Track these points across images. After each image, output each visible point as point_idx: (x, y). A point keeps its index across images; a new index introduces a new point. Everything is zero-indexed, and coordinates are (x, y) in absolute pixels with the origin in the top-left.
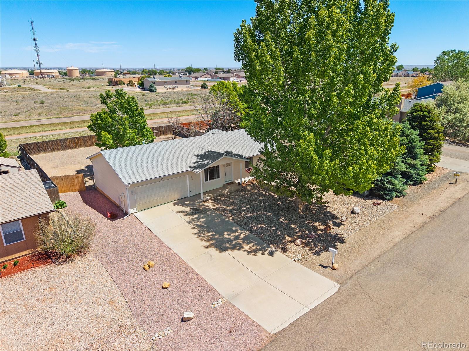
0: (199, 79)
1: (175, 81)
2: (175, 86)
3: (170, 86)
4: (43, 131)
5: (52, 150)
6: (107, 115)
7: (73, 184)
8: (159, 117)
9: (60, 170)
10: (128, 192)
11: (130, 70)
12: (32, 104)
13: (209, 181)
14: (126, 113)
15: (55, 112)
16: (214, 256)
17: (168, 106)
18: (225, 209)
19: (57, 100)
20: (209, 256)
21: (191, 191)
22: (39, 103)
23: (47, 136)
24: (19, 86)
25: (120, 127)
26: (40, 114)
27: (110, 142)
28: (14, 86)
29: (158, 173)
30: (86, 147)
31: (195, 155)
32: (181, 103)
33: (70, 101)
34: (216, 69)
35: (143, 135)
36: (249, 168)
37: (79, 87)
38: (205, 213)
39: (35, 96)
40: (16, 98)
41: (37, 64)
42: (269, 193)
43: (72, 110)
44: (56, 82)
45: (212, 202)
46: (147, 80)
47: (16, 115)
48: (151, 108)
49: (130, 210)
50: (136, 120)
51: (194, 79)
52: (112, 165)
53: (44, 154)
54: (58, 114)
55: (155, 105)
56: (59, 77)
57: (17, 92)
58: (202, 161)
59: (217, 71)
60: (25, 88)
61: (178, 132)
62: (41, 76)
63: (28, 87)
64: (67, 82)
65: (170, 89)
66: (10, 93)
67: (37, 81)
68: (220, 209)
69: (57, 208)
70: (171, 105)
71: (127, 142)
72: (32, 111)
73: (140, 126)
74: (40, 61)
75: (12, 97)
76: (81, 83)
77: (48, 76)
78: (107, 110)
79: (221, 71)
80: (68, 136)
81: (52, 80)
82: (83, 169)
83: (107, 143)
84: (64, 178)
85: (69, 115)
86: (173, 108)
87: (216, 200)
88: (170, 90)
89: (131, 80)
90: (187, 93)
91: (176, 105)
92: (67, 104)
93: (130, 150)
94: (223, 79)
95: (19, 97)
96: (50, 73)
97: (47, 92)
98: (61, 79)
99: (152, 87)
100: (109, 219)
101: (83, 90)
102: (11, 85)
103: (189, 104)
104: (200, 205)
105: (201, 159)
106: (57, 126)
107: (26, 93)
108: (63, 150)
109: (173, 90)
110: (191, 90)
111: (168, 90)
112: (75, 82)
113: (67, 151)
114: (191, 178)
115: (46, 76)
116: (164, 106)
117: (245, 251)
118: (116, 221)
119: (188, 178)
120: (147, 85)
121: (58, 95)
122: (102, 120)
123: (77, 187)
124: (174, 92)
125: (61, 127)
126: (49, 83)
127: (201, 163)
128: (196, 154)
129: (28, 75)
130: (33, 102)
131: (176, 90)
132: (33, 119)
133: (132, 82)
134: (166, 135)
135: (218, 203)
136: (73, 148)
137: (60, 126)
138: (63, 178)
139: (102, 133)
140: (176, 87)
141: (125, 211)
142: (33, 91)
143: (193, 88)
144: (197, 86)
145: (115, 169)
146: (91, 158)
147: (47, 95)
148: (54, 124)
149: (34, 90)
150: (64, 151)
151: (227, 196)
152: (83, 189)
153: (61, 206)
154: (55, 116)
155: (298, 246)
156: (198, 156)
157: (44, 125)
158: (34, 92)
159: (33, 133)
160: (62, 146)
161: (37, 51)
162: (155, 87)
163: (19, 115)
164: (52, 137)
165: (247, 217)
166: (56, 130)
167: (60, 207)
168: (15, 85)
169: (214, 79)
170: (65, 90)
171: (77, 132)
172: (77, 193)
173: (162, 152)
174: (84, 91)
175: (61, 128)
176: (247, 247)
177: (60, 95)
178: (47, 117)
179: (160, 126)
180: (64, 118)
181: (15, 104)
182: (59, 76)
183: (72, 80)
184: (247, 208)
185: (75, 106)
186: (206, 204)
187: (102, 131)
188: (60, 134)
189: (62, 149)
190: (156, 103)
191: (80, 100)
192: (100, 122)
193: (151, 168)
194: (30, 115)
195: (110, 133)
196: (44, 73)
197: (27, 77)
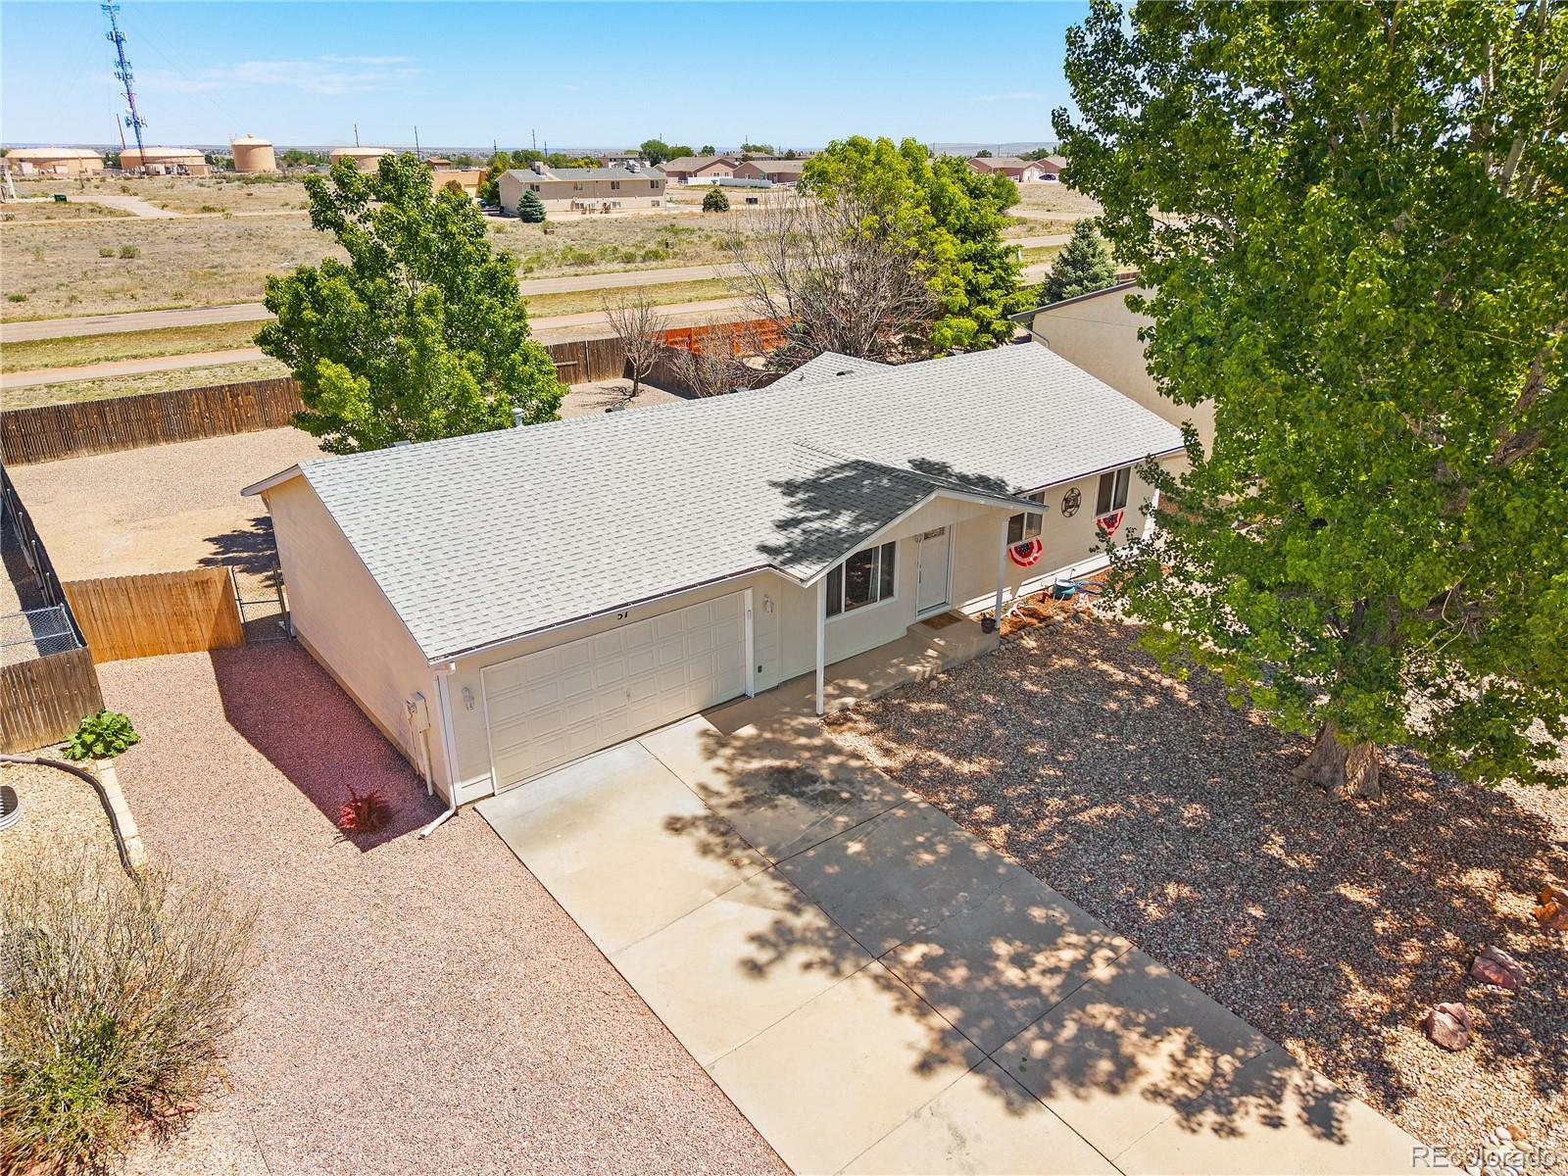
0: (692, 181)
1: (613, 183)
2: (612, 200)
3: (593, 201)
4: (107, 359)
5: (129, 440)
6: (340, 283)
7: (181, 618)
8: (563, 307)
9: (146, 533)
10: (445, 693)
11: (450, 153)
12: (92, 260)
13: (844, 615)
14: (432, 273)
15: (169, 288)
16: (978, 1138)
17: (592, 268)
18: (949, 778)
19: (185, 248)
20: (949, 1138)
21: (760, 669)
22: (119, 255)
23: (117, 378)
24: (60, 199)
25: (406, 342)
26: (111, 295)
27: (358, 410)
28: (43, 199)
29: (606, 586)
30: (270, 427)
31: (775, 484)
32: (639, 259)
33: (233, 250)
34: (747, 148)
35: (510, 381)
36: (1025, 541)
37: (271, 204)
38: (854, 800)
39: (109, 232)
40: (37, 240)
41: (128, 125)
42: (1142, 678)
43: (234, 282)
44: (193, 188)
45: (870, 726)
46: (510, 176)
47: (18, 299)
48: (529, 275)
49: (458, 786)
50: (478, 309)
51: (673, 182)
52: (355, 538)
53: (91, 459)
54: (178, 296)
55: (543, 266)
56: (207, 174)
57: (48, 218)
58: (820, 518)
59: (749, 154)
60: (78, 209)
61: (648, 367)
62: (143, 169)
63: (91, 203)
64: (232, 190)
65: (592, 211)
66: (22, 220)
67: (127, 184)
68: (926, 773)
69: (84, 755)
70: (603, 267)
71: (436, 413)
72: (86, 283)
73: (497, 334)
74: (138, 114)
75: (26, 234)
76: (280, 191)
77: (167, 168)
78: (344, 258)
79: (763, 155)
80: (203, 380)
81: (178, 183)
82: (248, 528)
83: (347, 415)
84: (136, 588)
85: (219, 299)
86: (612, 276)
87: (887, 718)
88: (596, 216)
89: (454, 182)
90: (656, 226)
91: (622, 265)
92: (218, 260)
93: (454, 455)
94: (776, 178)
95: (49, 235)
96: (174, 160)
97: (153, 221)
98: (211, 178)
99: (528, 201)
100: (348, 835)
101: (282, 212)
102: (35, 196)
103: (669, 262)
104: (816, 748)
105: (810, 504)
106: (168, 340)
107: (78, 224)
108: (174, 440)
109: (603, 215)
110: (668, 216)
111: (588, 216)
112: (254, 189)
113: (189, 444)
114: (765, 603)
115: (161, 168)
116: (579, 270)
117: (1156, 1093)
118: (383, 847)
119: (749, 605)
120: (511, 197)
121: (192, 231)
122: (320, 305)
123: (204, 632)
124: (610, 223)
125: (180, 345)
126: (169, 191)
127: (816, 525)
128: (783, 480)
129: (99, 165)
130: (97, 252)
131: (613, 215)
132: (82, 312)
133: (459, 186)
134: (599, 378)
135: (903, 738)
136: (214, 433)
137: (180, 339)
138: (130, 585)
139: (321, 369)
140: (614, 204)
141: (434, 784)
142: (106, 215)
143: (675, 210)
144: (687, 203)
145: (374, 565)
146: (266, 491)
147: (153, 228)
148: (157, 331)
149: (111, 212)
150: (178, 445)
151: (939, 694)
152: (231, 637)
153: (108, 746)
154: (167, 302)
155: (1451, 1051)
156: (790, 488)
157: (119, 335)
158: (109, 219)
159: (68, 365)
160: (170, 423)
161: (126, 78)
162: (542, 202)
163: (33, 298)
164: (138, 384)
165: (1082, 828)
166: (162, 354)
167: (99, 749)
168: (46, 196)
169: (746, 181)
170: (220, 214)
171: (241, 366)
172: (204, 659)
173: (615, 468)
174: (287, 217)
175: (180, 347)
176: (1157, 1062)
177: (197, 231)
178: (134, 306)
179: (569, 340)
180: (202, 308)
181: (29, 258)
182: (206, 169)
183: (248, 181)
184: (1066, 767)
185: (248, 268)
186: (847, 740)
187: (322, 360)
188: (173, 371)
189: (169, 437)
190: (545, 258)
191: (269, 247)
192: (309, 314)
193: (567, 560)
194: (73, 299)
195: (357, 367)
196: (154, 160)
197: (96, 173)
